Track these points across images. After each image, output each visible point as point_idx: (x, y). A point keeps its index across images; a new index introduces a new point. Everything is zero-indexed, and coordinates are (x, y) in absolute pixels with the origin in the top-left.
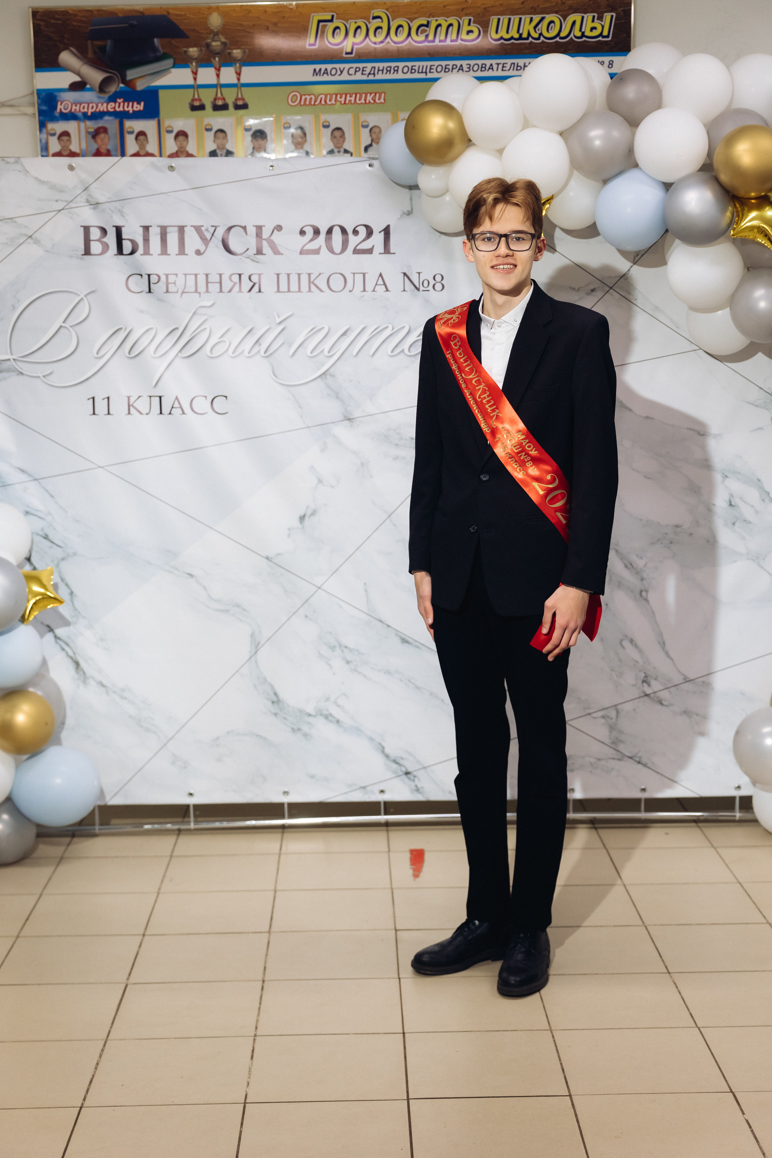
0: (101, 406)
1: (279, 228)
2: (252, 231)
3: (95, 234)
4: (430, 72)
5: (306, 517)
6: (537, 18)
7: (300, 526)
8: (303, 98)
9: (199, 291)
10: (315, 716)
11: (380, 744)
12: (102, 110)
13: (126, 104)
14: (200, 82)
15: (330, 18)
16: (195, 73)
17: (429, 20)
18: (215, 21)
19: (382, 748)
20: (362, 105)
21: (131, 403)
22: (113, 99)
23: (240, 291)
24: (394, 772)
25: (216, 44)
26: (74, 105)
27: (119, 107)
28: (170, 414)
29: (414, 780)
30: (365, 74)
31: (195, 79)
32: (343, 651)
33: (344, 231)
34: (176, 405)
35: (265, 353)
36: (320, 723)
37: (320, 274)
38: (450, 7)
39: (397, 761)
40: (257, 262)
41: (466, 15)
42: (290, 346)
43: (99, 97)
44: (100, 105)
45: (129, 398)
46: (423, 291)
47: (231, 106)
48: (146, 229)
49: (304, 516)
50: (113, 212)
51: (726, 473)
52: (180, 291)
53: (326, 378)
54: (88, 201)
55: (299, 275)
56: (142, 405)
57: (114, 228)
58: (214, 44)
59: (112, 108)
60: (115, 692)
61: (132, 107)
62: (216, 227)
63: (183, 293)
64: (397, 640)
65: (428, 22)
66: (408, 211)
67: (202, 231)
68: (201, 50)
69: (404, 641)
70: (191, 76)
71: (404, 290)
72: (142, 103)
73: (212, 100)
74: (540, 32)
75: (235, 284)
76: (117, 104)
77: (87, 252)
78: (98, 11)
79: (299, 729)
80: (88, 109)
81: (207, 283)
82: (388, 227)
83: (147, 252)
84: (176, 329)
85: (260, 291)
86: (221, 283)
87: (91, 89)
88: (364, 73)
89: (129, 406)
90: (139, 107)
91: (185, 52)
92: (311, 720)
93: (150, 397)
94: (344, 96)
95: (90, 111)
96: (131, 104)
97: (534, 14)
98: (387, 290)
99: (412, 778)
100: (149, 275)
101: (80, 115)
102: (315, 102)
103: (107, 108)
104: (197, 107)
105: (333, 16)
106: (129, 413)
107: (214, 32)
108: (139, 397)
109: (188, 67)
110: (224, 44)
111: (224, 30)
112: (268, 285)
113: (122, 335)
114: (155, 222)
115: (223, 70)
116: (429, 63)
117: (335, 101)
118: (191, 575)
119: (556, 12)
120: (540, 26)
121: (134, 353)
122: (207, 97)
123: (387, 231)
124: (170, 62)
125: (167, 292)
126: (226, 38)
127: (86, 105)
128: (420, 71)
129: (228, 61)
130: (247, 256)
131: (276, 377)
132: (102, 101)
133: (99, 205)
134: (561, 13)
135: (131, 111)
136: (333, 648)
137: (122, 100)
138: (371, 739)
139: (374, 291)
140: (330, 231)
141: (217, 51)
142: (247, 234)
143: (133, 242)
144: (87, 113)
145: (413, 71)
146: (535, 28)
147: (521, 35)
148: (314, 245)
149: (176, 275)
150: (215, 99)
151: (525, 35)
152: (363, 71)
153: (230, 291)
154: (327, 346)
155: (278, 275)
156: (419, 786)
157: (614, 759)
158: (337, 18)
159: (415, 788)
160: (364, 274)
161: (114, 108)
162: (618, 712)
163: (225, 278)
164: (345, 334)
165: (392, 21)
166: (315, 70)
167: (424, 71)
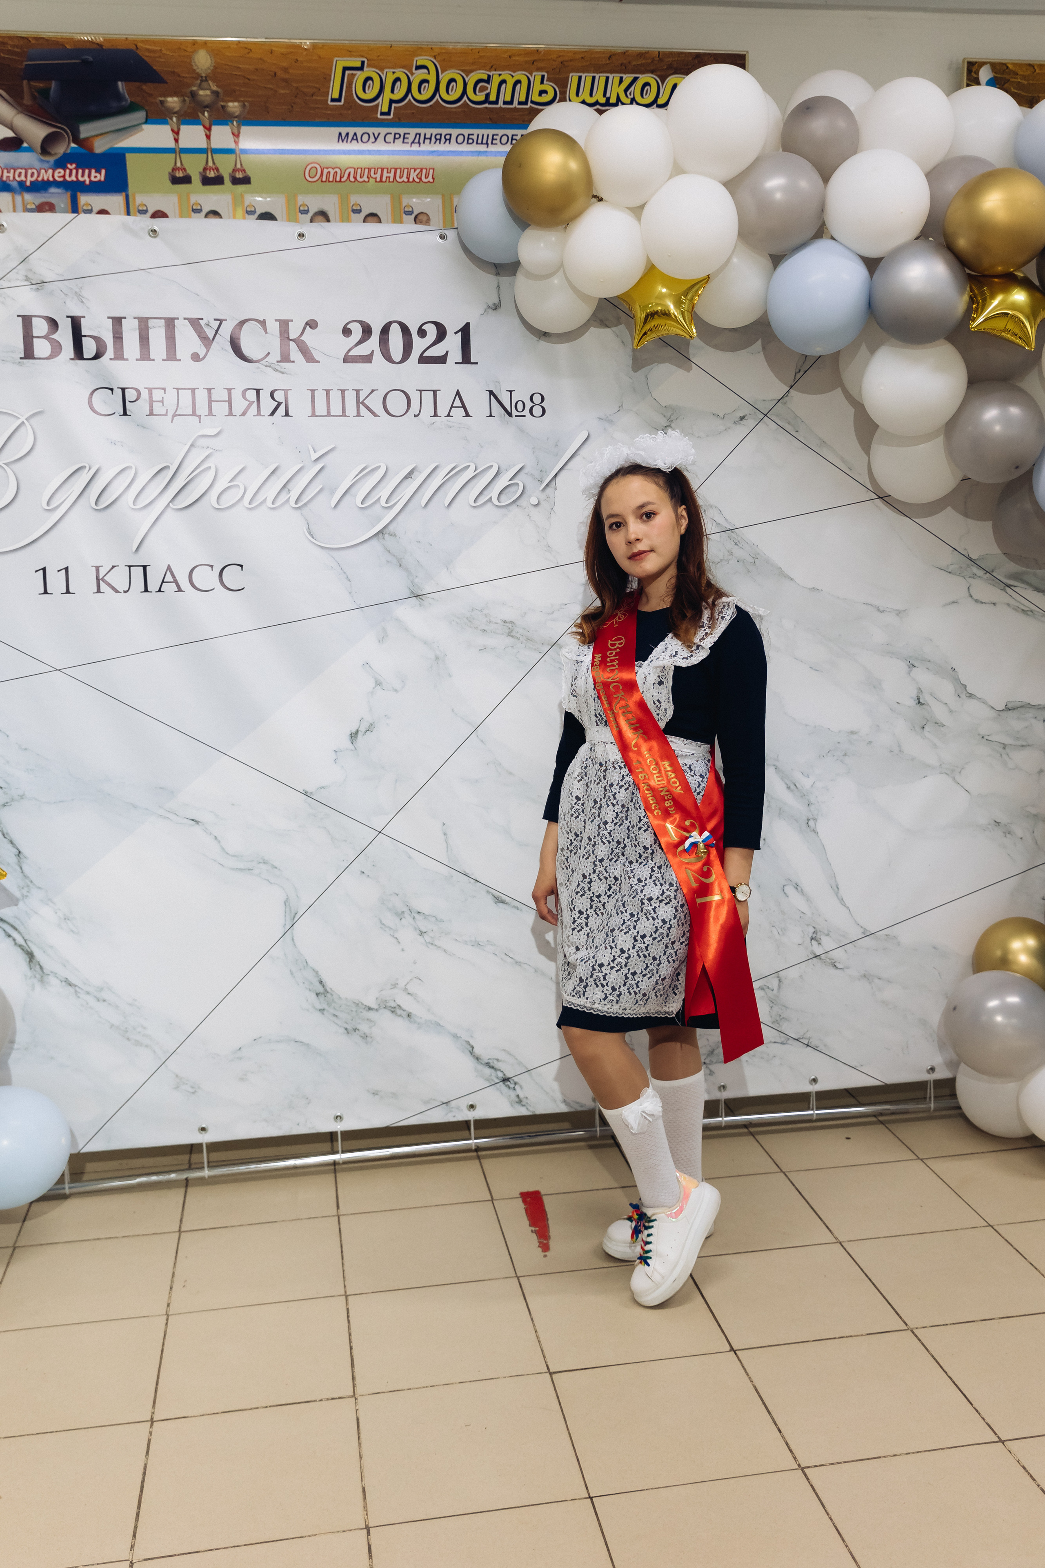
0: (56, 582)
1: (312, 324)
2: (274, 328)
3: (40, 327)
4: (492, 143)
5: (360, 734)
6: (628, 79)
7: (351, 747)
8: (325, 171)
9: (198, 413)
10: (377, 1010)
11: (468, 1042)
12: (45, 179)
13: (80, 171)
14: (183, 144)
15: (359, 64)
16: (176, 133)
17: (491, 74)
18: (203, 61)
19: (471, 1049)
20: (403, 183)
21: (101, 577)
22: (61, 163)
23: (259, 414)
24: (487, 1080)
25: (204, 94)
26: (5, 171)
27: (70, 175)
28: (160, 591)
29: (514, 1089)
30: (408, 143)
31: (176, 140)
32: (414, 918)
33: (405, 329)
34: (169, 578)
35: (296, 503)
36: (385, 1019)
37: (373, 391)
38: (517, 58)
39: (492, 1064)
40: (283, 373)
41: (538, 70)
42: (333, 492)
43: (42, 161)
44: (43, 171)
45: (97, 569)
46: (516, 416)
47: (227, 180)
48: (117, 321)
49: (357, 732)
50: (66, 295)
51: (912, 662)
52: (170, 413)
53: (384, 538)
54: (27, 279)
55: (343, 391)
56: (119, 578)
57: (69, 319)
58: (201, 93)
59: (59, 177)
60: (88, 993)
61: (89, 176)
62: (221, 321)
63: (174, 415)
64: (490, 900)
65: (489, 76)
66: (494, 304)
67: (201, 326)
68: (184, 101)
69: (498, 900)
70: (171, 136)
71: (491, 416)
72: (103, 172)
73: (201, 170)
74: (632, 96)
75: (251, 403)
76: (68, 171)
77: (29, 353)
78: (37, 39)
79: (355, 1030)
80: (26, 176)
81: (210, 401)
82: (468, 325)
83: (119, 355)
84: (167, 467)
85: (287, 415)
86: (230, 402)
87: (30, 149)
88: (406, 140)
89: (98, 580)
90: (99, 176)
91: (162, 102)
92: (371, 1015)
93: (130, 567)
94: (380, 171)
95: (29, 179)
96: (87, 171)
97: (625, 73)
98: (467, 415)
99: (512, 1086)
100: (123, 390)
101: (15, 184)
102: (341, 178)
103: (53, 176)
104: (180, 179)
105: (363, 63)
106: (99, 591)
107: (202, 77)
108: (113, 567)
109: (166, 123)
110: (216, 93)
111: (216, 74)
112: (299, 405)
113: (85, 477)
114: (131, 312)
115: (215, 129)
116: (491, 132)
117: (368, 178)
118: (197, 822)
119: (652, 72)
120: (632, 89)
121: (105, 501)
122: (194, 166)
123: (465, 331)
124: (141, 115)
125: (151, 413)
126: (217, 86)
127: (23, 172)
128: (480, 141)
129: (222, 117)
130: (267, 364)
131: (313, 538)
132: (46, 166)
133: (44, 284)
134: (659, 73)
135: (87, 182)
136: (400, 915)
137: (74, 166)
138: (456, 1037)
139: (449, 415)
140: (385, 330)
141: (206, 103)
142: (266, 332)
143: (97, 340)
144: (26, 181)
145: (470, 141)
146: (626, 90)
147: (608, 99)
148: (363, 350)
149: (164, 389)
150: (205, 169)
151: (613, 100)
152: (404, 138)
153: (244, 414)
154: (384, 493)
155: (313, 391)
156: (521, 1096)
157: (775, 1042)
158: (369, 66)
159: (517, 1100)
160: (435, 392)
161: (64, 176)
162: (780, 981)
163: (236, 395)
164: (409, 476)
165: (442, 73)
166: (340, 134)
167: (485, 141)
